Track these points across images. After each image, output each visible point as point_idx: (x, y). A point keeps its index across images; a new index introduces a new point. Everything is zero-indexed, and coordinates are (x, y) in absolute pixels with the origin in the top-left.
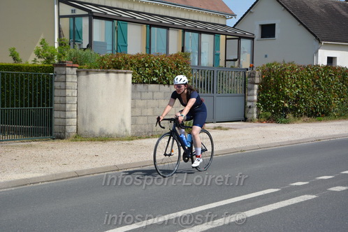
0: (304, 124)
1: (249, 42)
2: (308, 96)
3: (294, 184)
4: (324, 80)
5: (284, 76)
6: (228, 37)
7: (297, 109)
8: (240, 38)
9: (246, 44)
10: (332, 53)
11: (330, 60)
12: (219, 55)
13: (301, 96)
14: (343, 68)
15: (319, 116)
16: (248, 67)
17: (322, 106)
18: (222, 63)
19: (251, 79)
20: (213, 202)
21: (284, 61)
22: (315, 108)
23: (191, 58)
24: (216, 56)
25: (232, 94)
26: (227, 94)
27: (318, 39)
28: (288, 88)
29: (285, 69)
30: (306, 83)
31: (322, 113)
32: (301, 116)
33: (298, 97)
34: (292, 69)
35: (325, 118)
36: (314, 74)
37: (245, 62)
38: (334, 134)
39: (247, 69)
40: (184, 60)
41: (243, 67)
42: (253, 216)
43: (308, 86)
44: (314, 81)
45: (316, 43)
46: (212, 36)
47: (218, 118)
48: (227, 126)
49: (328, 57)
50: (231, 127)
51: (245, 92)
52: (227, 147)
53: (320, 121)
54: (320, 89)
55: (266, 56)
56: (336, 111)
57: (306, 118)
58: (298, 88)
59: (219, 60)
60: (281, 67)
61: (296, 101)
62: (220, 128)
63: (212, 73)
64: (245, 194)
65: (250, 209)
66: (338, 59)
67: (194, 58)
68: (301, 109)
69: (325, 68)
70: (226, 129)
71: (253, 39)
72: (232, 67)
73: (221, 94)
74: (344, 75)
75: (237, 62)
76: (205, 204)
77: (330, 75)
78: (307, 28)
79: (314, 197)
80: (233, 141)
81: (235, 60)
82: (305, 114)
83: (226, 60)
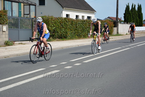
0: (57, 42)
1: (34, 7)
2: (58, 30)
3: (51, 66)
4: (65, 24)
5: (48, 22)
6: (25, 4)
7: (54, 35)
8: (30, 5)
9: (32, 7)
10: (68, 13)
11: (67, 15)
12: (21, 12)
13: (56, 30)
14: (72, 19)
15: (63, 38)
16: (33, 17)
17: (64, 34)
18: (22, 16)
19: (35, 23)
20: (16, 75)
21: (49, 16)
22: (61, 35)
23: (8, 13)
24: (20, 12)
25: (27, 29)
26: (24, 29)
27: (62, 7)
28: (50, 27)
29: (49, 19)
30: (57, 25)
31: (64, 37)
32: (56, 38)
33: (54, 30)
34: (52, 19)
35: (65, 39)
36: (60, 21)
37: (33, 15)
38: (68, 45)
39: (33, 18)
40: (4, 13)
41: (32, 18)
42: (33, 80)
43: (58, 26)
44: (60, 24)
45: (61, 8)
46: (18, 3)
47: (21, 39)
48: (24, 43)
49: (66, 14)
50: (26, 43)
51: (32, 28)
52: (24, 52)
53: (63, 40)
54: (63, 27)
55: (42, 13)
56: (69, 36)
57: (58, 39)
58: (55, 27)
59: (21, 14)
60: (47, 18)
61: (54, 32)
62: (21, 44)
63: (17, 19)
64: (31, 71)
65: (32, 77)
66: (70, 15)
67: (9, 13)
68: (55, 35)
69: (65, 18)
70: (24, 44)
71: (35, 5)
72: (27, 17)
73: (22, 29)
74: (72, 21)
75: (29, 15)
76: (12, 76)
77: (67, 22)
78: (58, 2)
79: (59, 71)
80: (27, 49)
81: (28, 14)
82: (57, 37)
83: (24, 14)
